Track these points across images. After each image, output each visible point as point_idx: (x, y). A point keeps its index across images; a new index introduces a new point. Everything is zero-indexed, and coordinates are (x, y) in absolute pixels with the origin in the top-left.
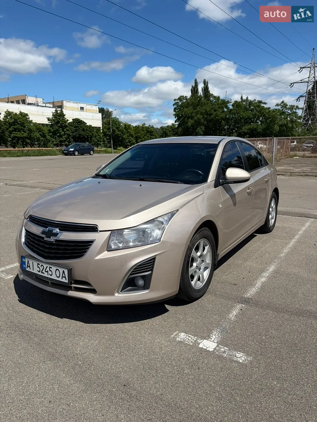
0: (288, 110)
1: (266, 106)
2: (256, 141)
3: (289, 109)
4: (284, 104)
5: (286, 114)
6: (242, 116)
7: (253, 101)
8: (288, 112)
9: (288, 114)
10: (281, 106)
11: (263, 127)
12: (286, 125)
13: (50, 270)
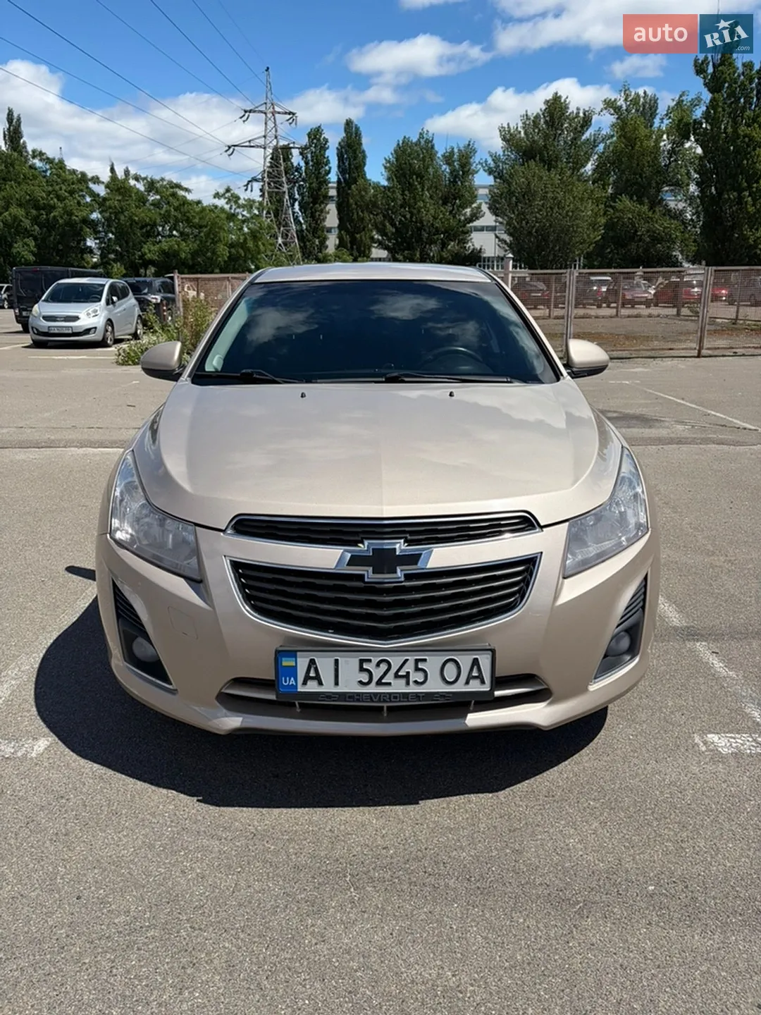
0: (243, 211)
1: (190, 197)
2: (229, 280)
3: (243, 206)
4: (232, 196)
5: (239, 220)
6: (137, 216)
7: (158, 182)
8: (243, 216)
9: (244, 218)
10: (225, 198)
11: (190, 246)
12: (243, 245)
13: (417, 669)
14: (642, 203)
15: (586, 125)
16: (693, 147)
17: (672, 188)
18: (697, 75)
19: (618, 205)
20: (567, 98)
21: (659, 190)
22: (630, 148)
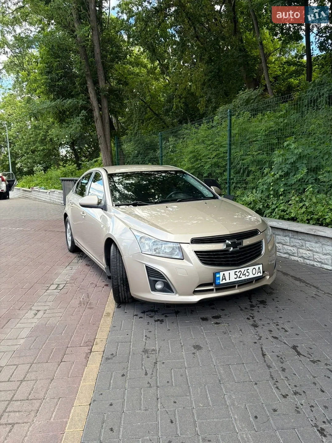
13: (247, 272)
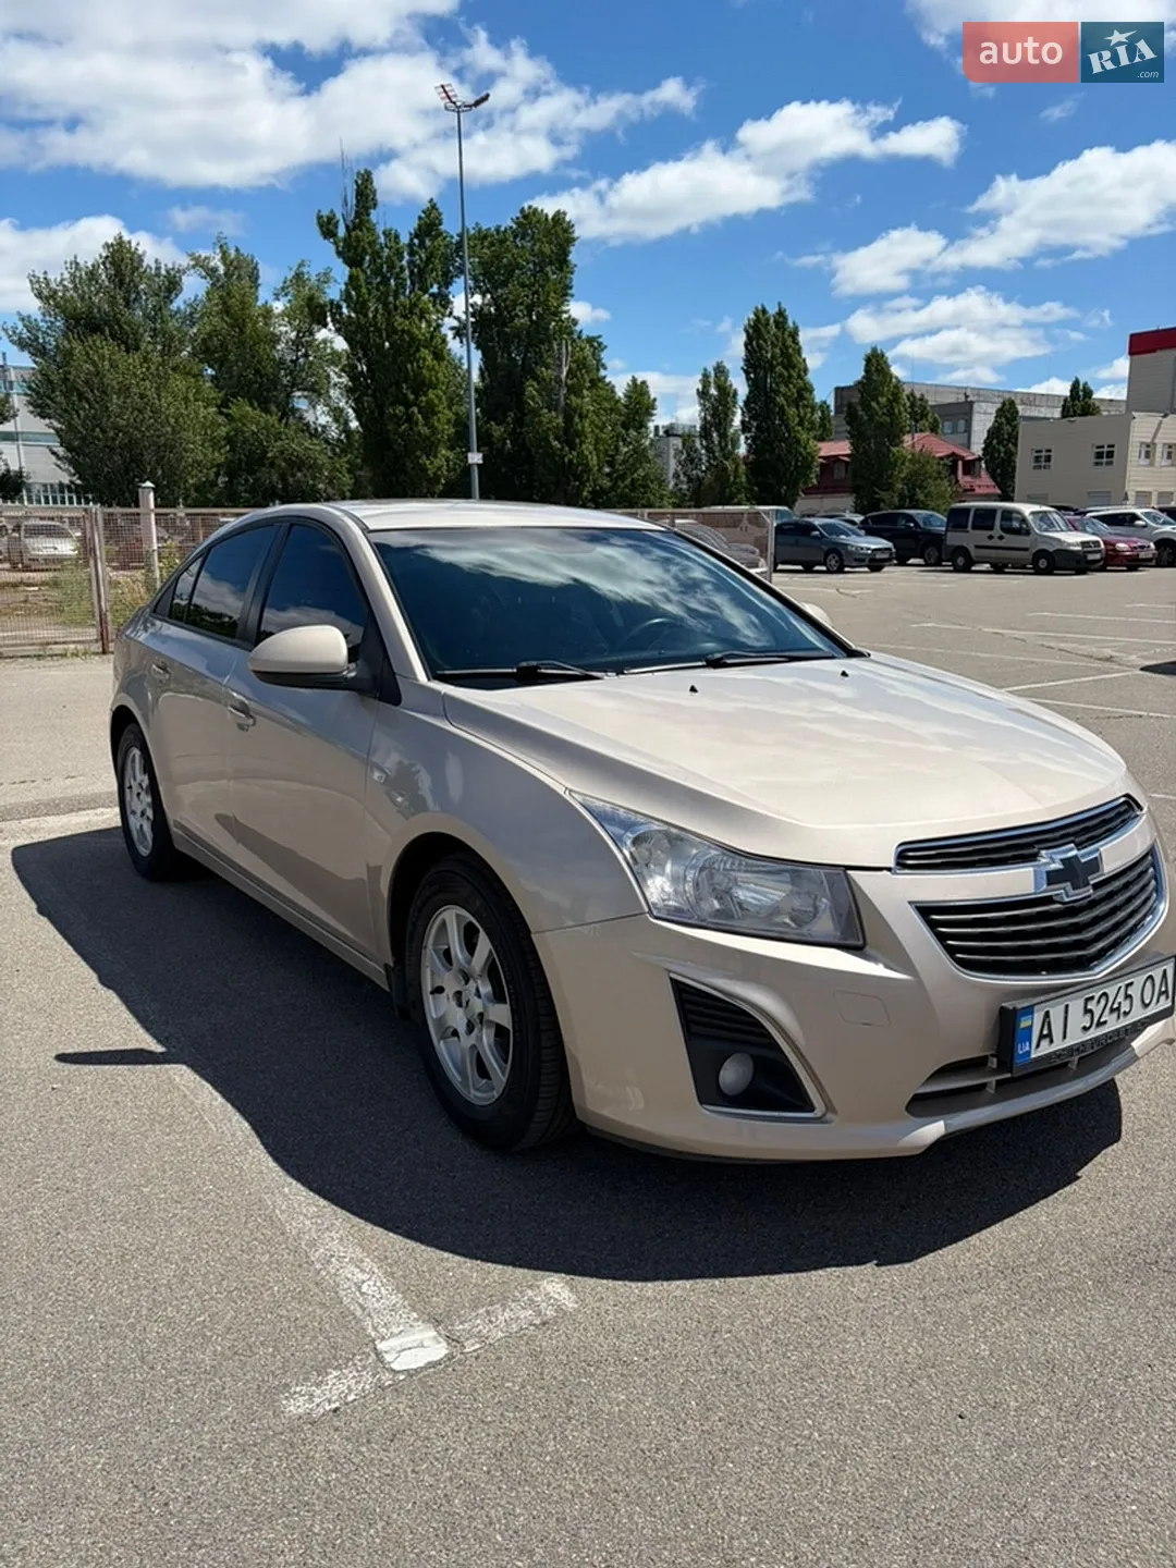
13: (1126, 996)
14: (267, 411)
15: (175, 289)
16: (331, 338)
17: (306, 393)
18: (325, 238)
19: (233, 410)
20: (138, 244)
21: (289, 396)
22: (237, 330)
